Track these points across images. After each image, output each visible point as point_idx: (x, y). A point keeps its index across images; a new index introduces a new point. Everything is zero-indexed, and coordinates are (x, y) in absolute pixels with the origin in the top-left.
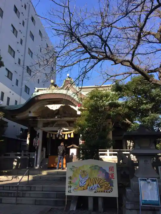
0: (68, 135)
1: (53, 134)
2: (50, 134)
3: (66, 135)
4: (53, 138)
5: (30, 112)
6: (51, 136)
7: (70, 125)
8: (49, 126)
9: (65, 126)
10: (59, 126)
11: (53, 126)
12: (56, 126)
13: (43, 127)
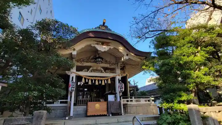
2: (85, 79)
3: (103, 81)
4: (89, 84)
5: (74, 50)
6: (87, 81)
7: (106, 71)
8: (83, 70)
9: (101, 72)
10: (94, 72)
11: (88, 71)
12: (92, 72)
13: (76, 71)
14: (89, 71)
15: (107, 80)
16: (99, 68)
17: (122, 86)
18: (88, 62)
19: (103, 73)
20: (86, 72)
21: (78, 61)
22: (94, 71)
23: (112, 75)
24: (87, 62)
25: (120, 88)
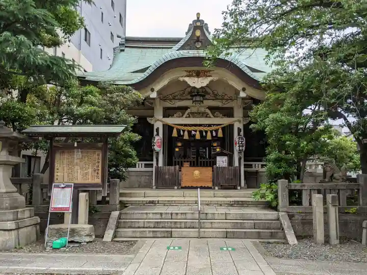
0: (211, 132)
1: (184, 131)
2: (178, 131)
3: (209, 134)
4: (185, 138)
5: (152, 90)
6: (182, 133)
7: (215, 114)
8: (175, 115)
9: (206, 117)
10: (194, 117)
11: (182, 116)
12: (189, 117)
13: (164, 117)
14: (185, 116)
15: (217, 131)
16: (203, 110)
17: (242, 142)
18: (183, 100)
19: (210, 117)
20: (179, 117)
21: (166, 99)
22: (193, 115)
23: (226, 121)
24: (180, 100)
25: (239, 146)
